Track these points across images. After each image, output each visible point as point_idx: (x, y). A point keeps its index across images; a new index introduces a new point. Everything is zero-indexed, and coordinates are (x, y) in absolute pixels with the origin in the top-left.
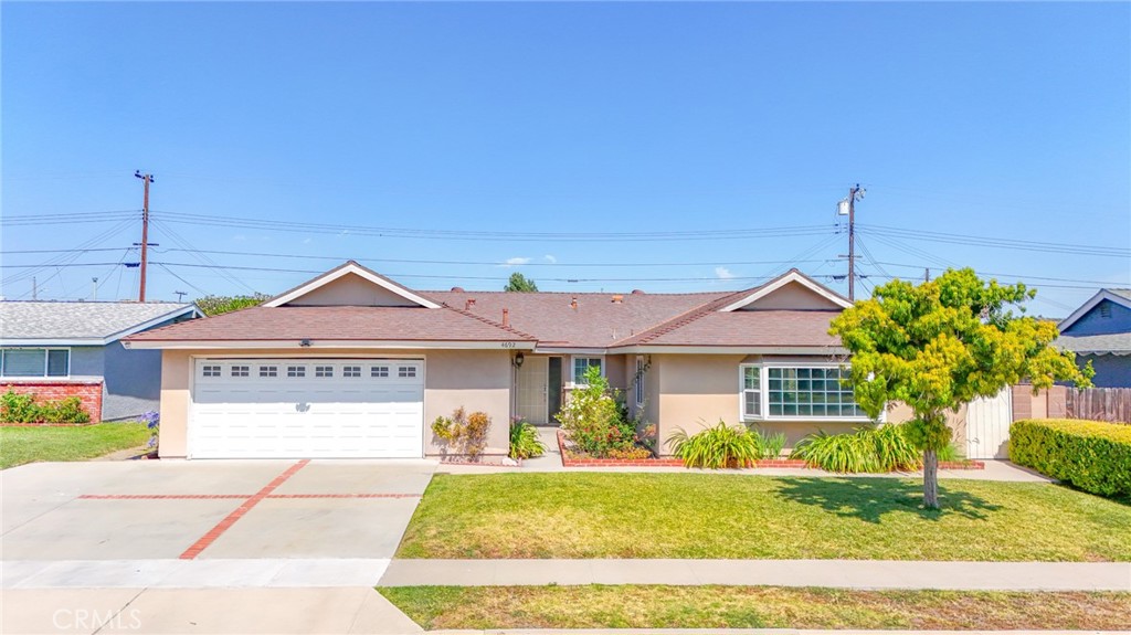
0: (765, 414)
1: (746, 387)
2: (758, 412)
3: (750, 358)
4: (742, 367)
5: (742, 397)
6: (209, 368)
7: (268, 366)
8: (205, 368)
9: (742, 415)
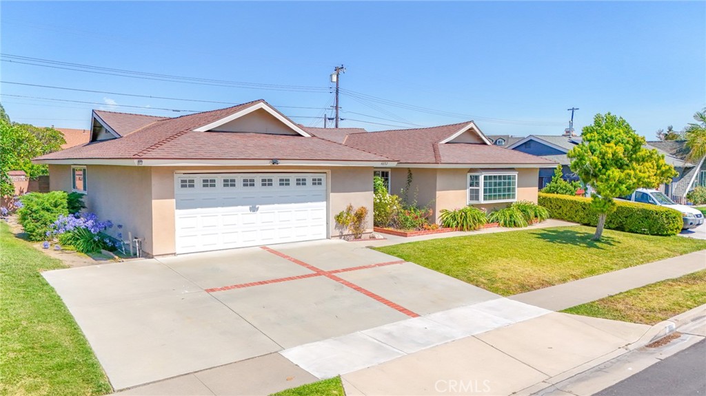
0: (482, 201)
1: (471, 185)
2: (478, 200)
3: (471, 170)
4: (469, 175)
5: (468, 191)
6: (185, 181)
7: (229, 179)
8: (182, 181)
9: (468, 201)
